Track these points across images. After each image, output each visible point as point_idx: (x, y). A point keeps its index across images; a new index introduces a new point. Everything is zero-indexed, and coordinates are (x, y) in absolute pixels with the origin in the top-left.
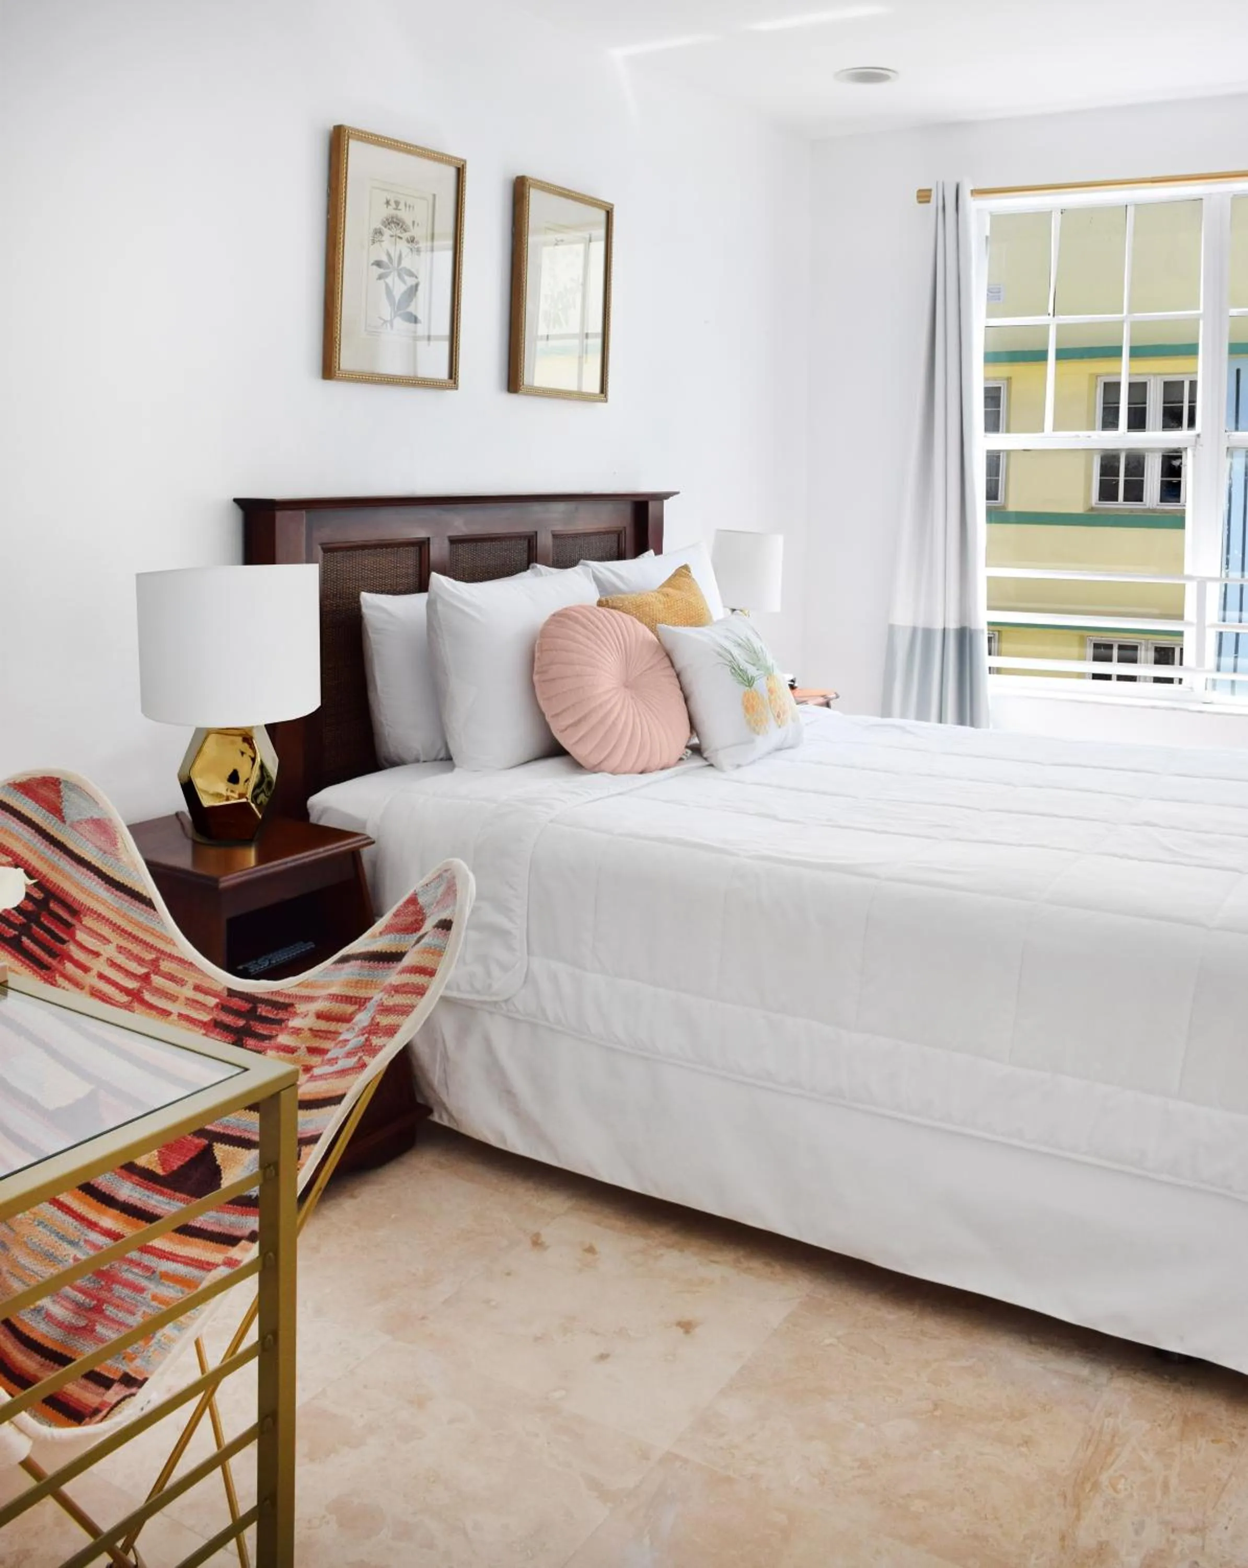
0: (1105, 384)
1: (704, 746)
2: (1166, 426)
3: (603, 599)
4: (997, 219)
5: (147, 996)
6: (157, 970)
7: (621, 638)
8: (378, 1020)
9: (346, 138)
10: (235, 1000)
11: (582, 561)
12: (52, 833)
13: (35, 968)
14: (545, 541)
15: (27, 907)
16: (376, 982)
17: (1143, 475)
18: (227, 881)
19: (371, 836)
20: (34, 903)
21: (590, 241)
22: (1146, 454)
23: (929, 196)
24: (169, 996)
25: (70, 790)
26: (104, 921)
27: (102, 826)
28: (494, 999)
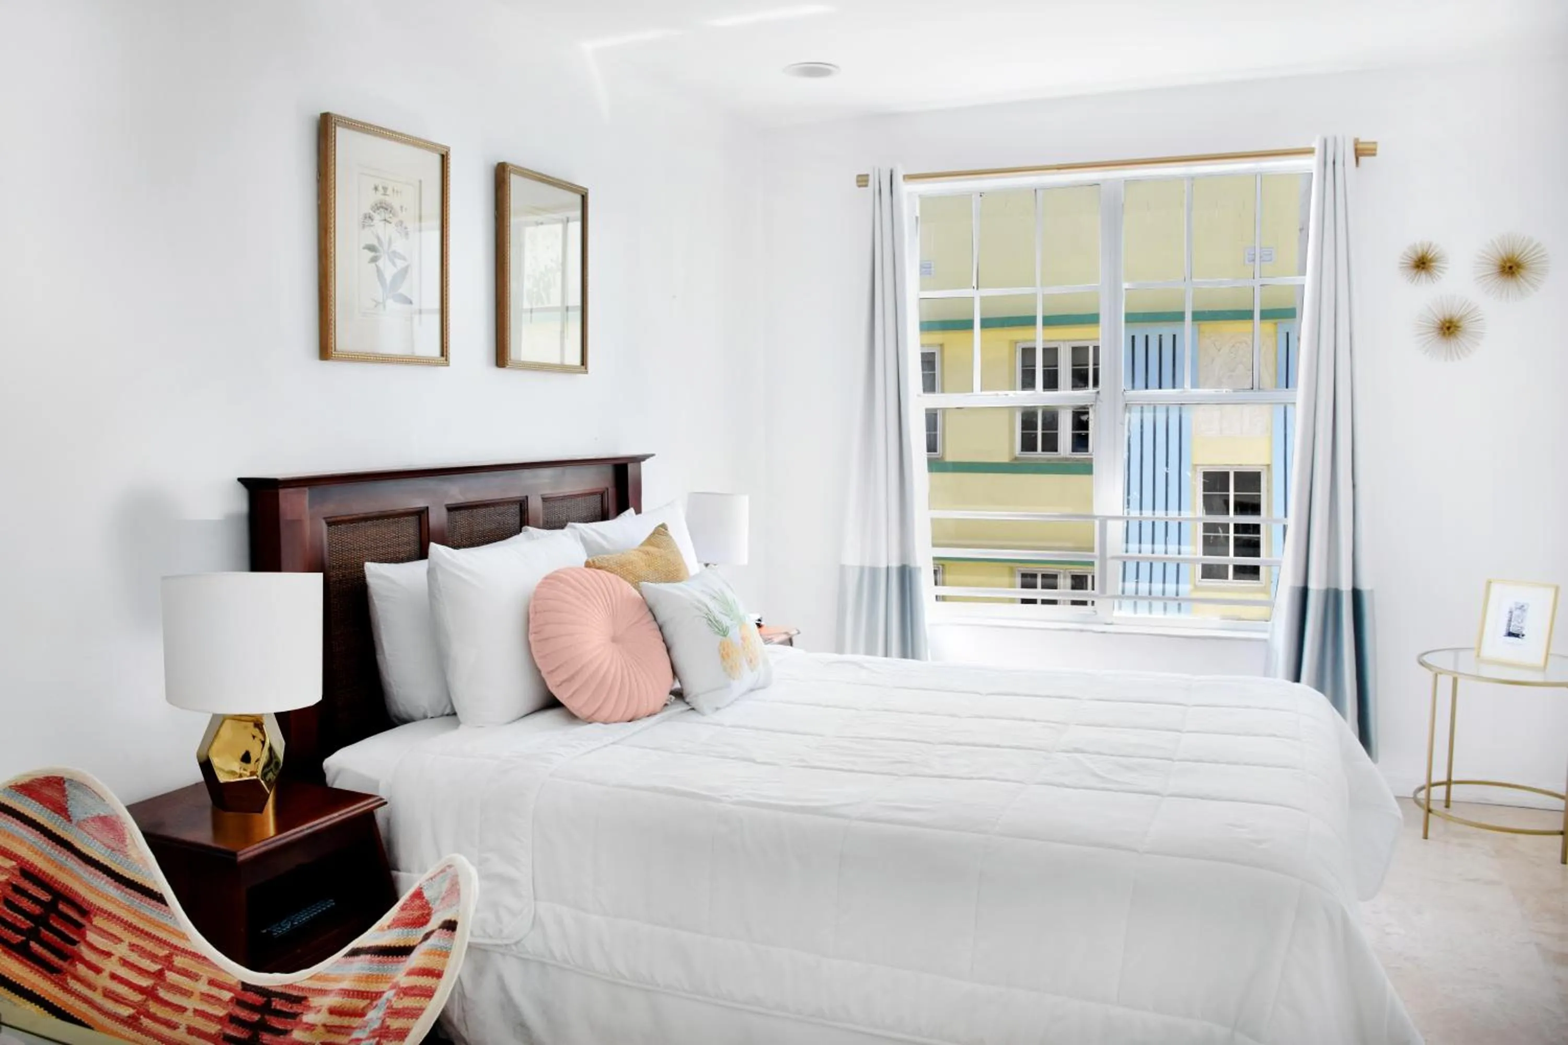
0: (1023, 349)
1: (685, 693)
2: (1075, 386)
3: (590, 560)
4: (925, 200)
5: (162, 993)
6: (170, 966)
7: (606, 593)
8: (388, 1023)
9: (333, 125)
10: (249, 994)
11: (569, 524)
12: (58, 833)
13: (45, 972)
14: (535, 505)
15: (35, 911)
16: (387, 975)
17: (1057, 429)
18: (246, 853)
19: (383, 797)
20: (42, 907)
21: (568, 221)
22: (1059, 410)
23: (867, 181)
24: (183, 992)
25: (76, 788)
26: (115, 920)
27: (108, 823)
28: (506, 942)
